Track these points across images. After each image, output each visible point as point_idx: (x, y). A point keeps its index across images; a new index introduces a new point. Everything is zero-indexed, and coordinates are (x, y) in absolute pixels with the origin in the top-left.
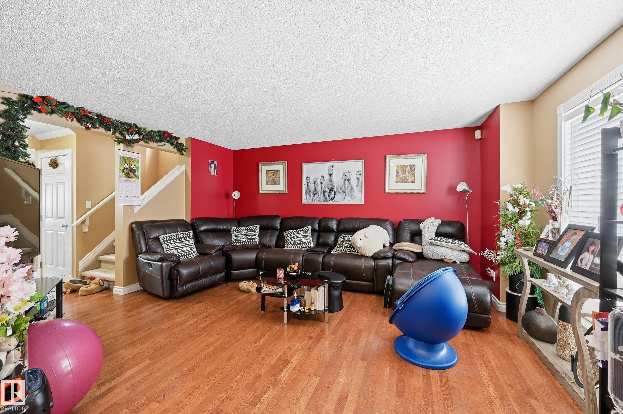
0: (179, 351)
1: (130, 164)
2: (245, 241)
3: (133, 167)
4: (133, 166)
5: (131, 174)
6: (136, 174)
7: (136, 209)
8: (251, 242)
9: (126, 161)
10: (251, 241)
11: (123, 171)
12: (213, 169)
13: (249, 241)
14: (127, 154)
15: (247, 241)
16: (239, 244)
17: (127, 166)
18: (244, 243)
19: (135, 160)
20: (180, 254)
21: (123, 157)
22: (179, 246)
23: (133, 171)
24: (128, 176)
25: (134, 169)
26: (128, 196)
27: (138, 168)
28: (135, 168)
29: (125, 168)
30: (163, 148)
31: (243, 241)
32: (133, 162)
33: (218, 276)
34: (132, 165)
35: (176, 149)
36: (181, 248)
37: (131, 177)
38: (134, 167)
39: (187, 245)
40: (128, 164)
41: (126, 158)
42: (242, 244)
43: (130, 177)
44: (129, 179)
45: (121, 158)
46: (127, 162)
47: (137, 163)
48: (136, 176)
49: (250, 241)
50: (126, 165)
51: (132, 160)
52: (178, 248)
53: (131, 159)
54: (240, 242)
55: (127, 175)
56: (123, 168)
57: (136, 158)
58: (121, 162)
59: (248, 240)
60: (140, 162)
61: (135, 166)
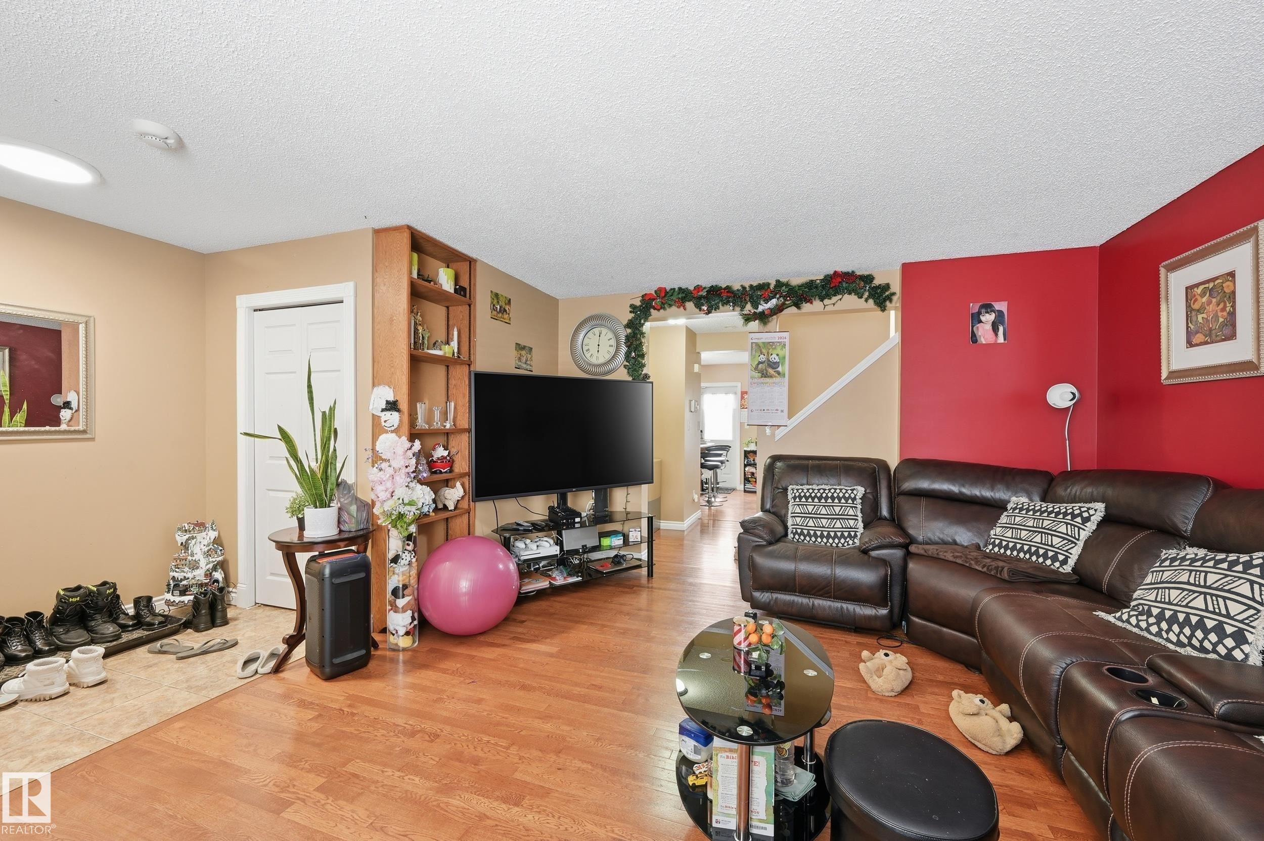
0: (581, 664)
1: (768, 353)
2: (1021, 549)
3: (774, 358)
4: (774, 356)
5: (771, 371)
6: (780, 369)
7: (780, 433)
8: (1038, 557)
9: (761, 351)
10: (1041, 552)
11: (756, 369)
12: (989, 327)
13: (1033, 549)
14: (765, 337)
15: (1026, 548)
16: (1002, 551)
17: (762, 358)
18: (1015, 553)
19: (778, 344)
20: (813, 530)
21: (757, 344)
22: (814, 514)
23: (774, 365)
24: (765, 375)
25: (775, 361)
26: (764, 410)
27: (784, 358)
28: (777, 360)
29: (760, 363)
30: (837, 307)
31: (1015, 547)
32: (775, 348)
33: (868, 611)
34: (772, 354)
35: (871, 301)
36: (817, 518)
37: (771, 377)
38: (777, 358)
39: (836, 515)
40: (766, 354)
41: (761, 345)
42: (1008, 552)
43: (768, 377)
44: (767, 380)
45: (754, 345)
46: (764, 351)
47: (782, 349)
48: (779, 373)
49: (1036, 553)
50: (762, 356)
51: (772, 346)
52: (810, 518)
53: (770, 345)
54: (1006, 547)
55: (763, 374)
56: (757, 363)
57: (780, 340)
58: (754, 352)
59: (1031, 546)
60: (787, 347)
61: (777, 355)
